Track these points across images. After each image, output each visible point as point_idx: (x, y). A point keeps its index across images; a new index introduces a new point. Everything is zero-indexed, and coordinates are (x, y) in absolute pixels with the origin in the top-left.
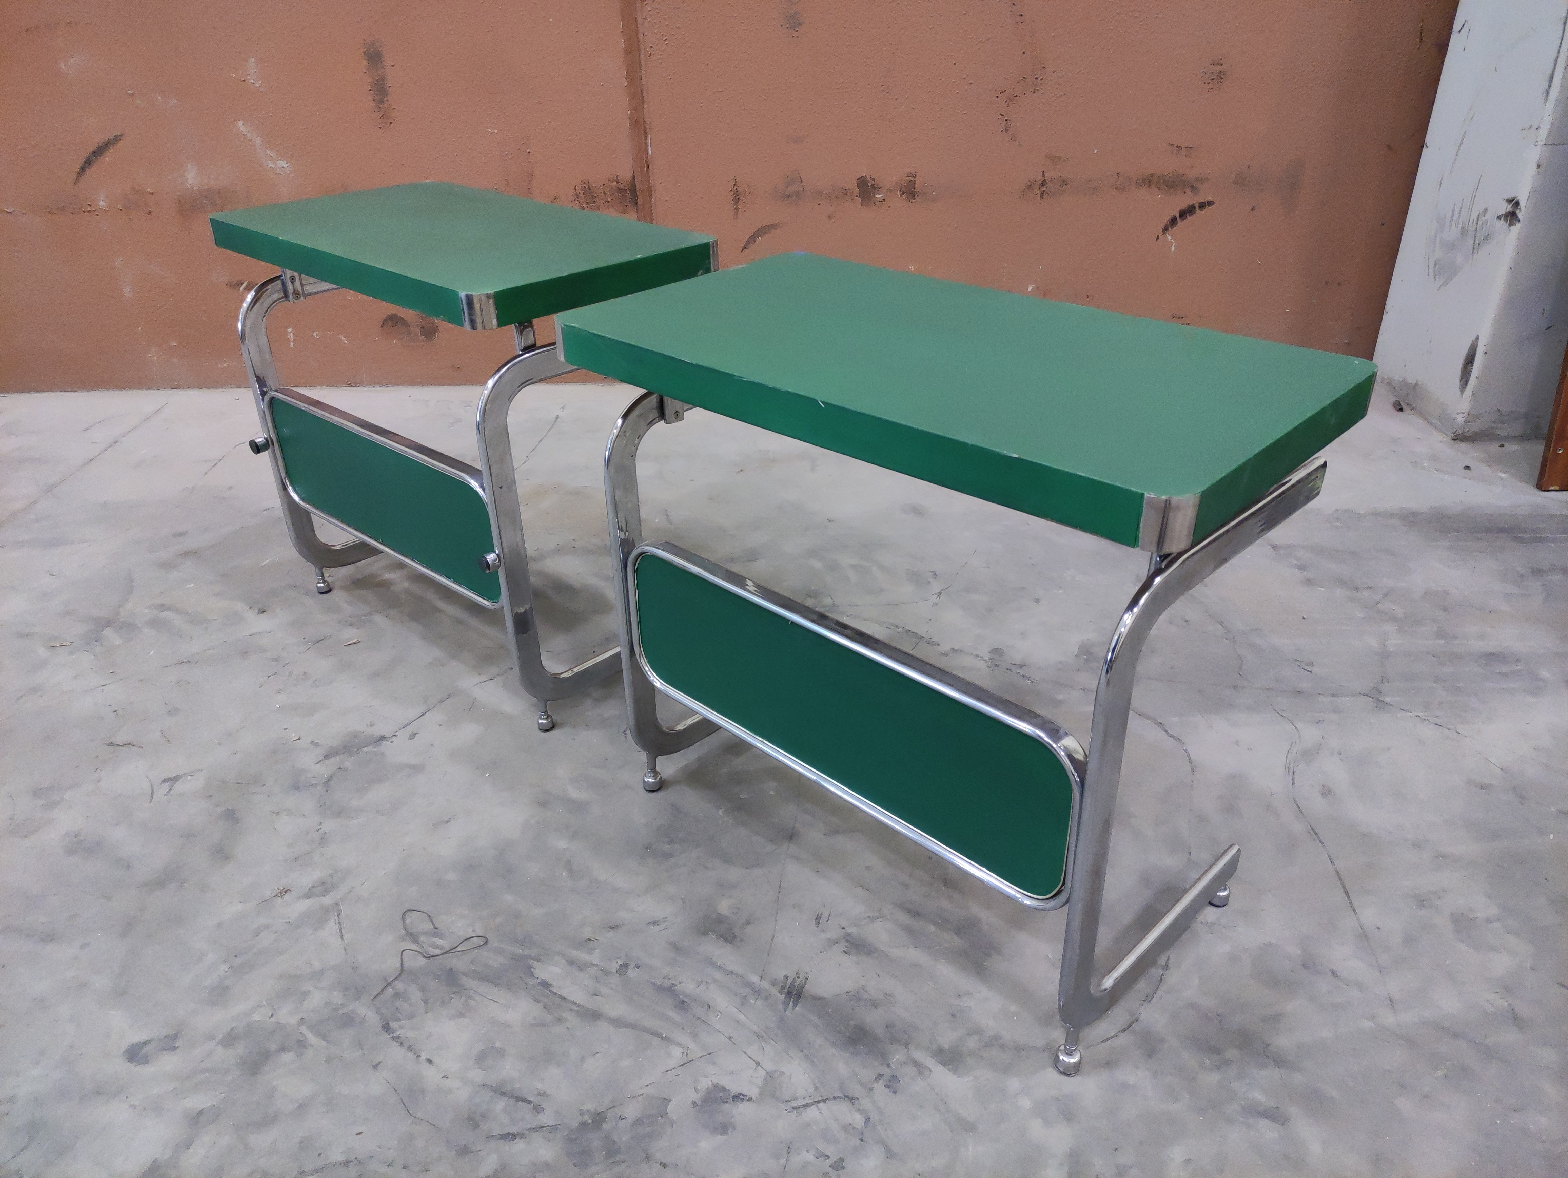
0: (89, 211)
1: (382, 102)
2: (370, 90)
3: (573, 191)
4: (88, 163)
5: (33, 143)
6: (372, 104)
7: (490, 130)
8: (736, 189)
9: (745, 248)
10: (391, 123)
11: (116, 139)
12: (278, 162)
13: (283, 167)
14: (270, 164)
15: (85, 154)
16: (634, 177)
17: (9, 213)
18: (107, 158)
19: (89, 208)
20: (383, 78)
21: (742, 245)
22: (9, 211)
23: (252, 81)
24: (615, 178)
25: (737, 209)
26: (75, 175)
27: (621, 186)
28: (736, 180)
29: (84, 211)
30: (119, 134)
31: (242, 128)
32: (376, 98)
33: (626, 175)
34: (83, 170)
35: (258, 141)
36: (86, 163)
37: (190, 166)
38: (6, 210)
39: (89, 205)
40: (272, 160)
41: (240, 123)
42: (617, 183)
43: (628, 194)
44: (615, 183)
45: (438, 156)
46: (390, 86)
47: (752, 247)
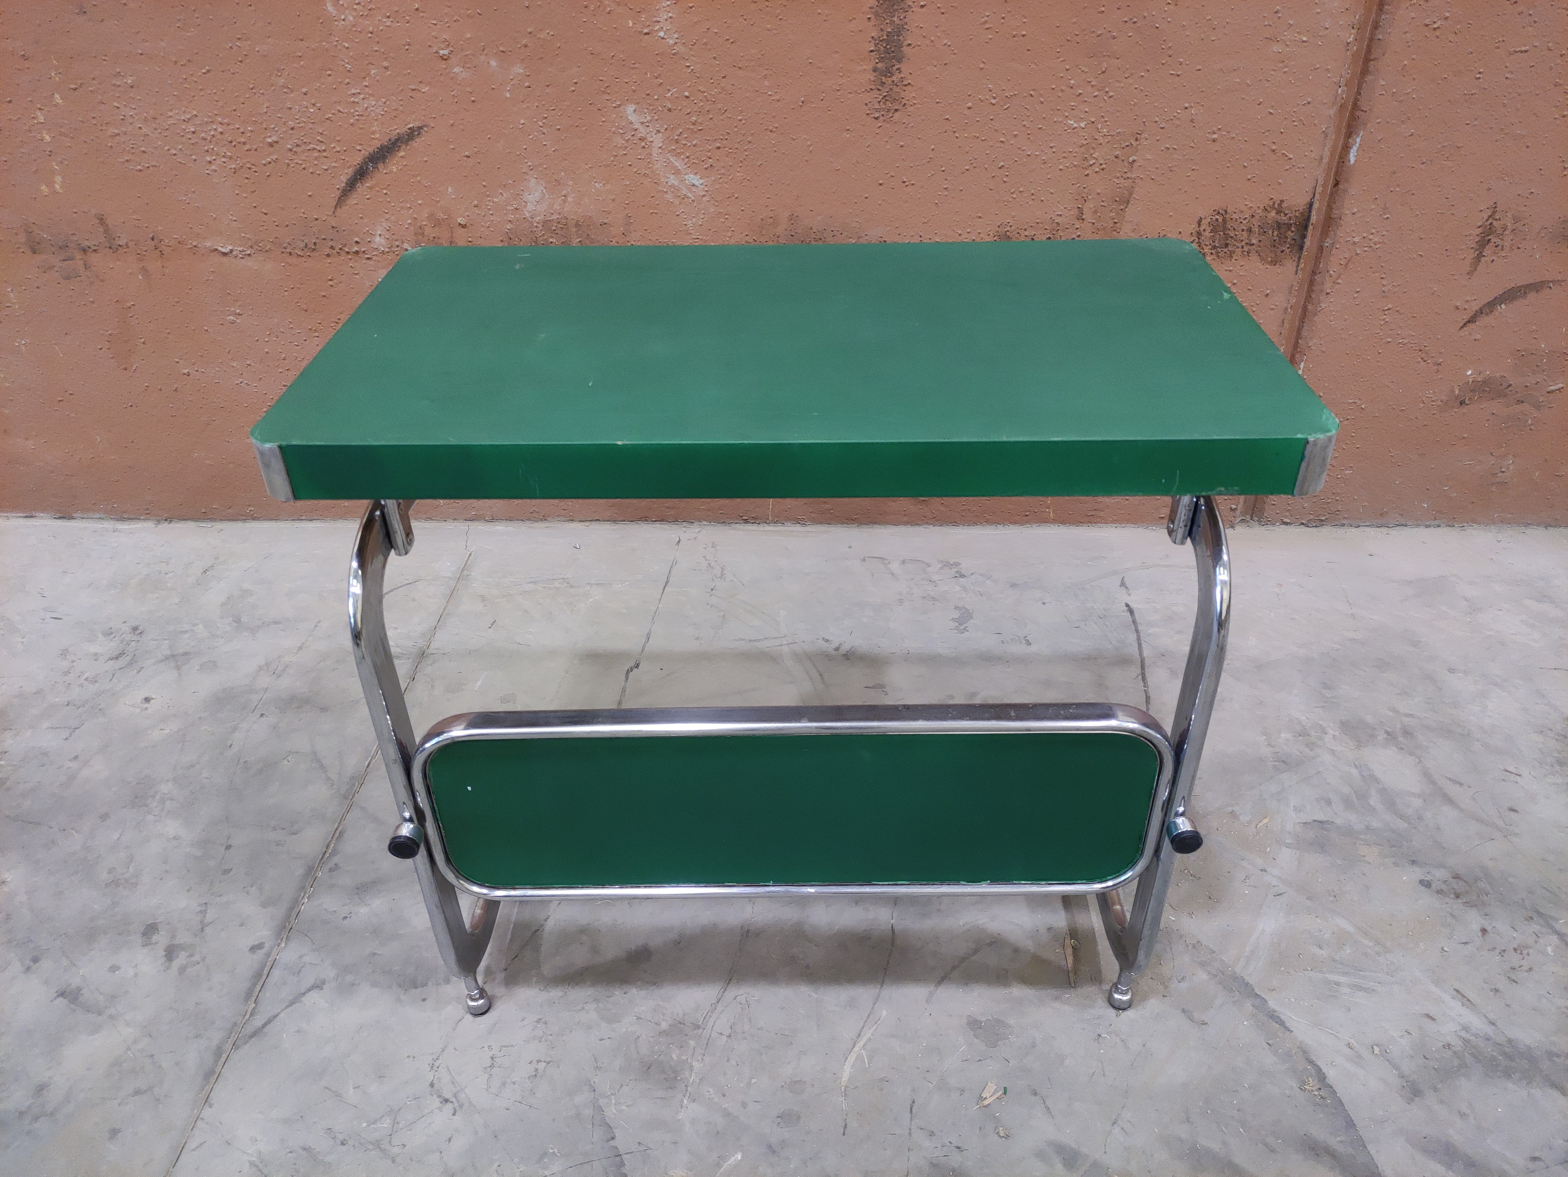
0: (357, 252)
1: (888, 73)
2: (872, 51)
3: (1195, 226)
4: (361, 174)
5: (269, 140)
6: (872, 76)
7: (1072, 122)
8: (1491, 224)
9: (1471, 320)
10: (896, 110)
11: (412, 134)
12: (686, 177)
13: (694, 185)
14: (673, 180)
15: (357, 159)
16: (1311, 205)
17: (225, 254)
18: (393, 166)
19: (356, 249)
20: (899, 30)
21: (1466, 317)
22: (223, 250)
23: (662, 34)
24: (1276, 206)
25: (1480, 256)
26: (338, 193)
27: (1283, 219)
28: (1495, 207)
29: (348, 253)
30: (417, 124)
31: (633, 118)
32: (879, 65)
33: (1297, 200)
34: (351, 185)
35: (658, 141)
36: (355, 174)
37: (533, 182)
38: (220, 248)
39: (357, 242)
40: (677, 172)
41: (630, 108)
42: (1277, 213)
43: (1293, 232)
44: (1273, 213)
45: (967, 167)
46: (910, 45)
47: (1483, 321)
